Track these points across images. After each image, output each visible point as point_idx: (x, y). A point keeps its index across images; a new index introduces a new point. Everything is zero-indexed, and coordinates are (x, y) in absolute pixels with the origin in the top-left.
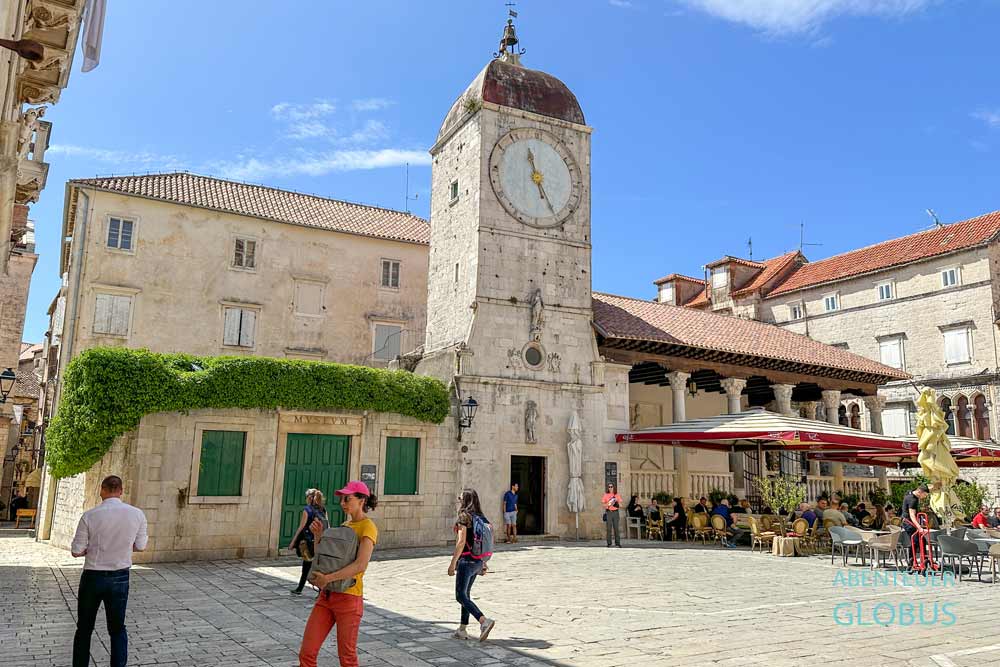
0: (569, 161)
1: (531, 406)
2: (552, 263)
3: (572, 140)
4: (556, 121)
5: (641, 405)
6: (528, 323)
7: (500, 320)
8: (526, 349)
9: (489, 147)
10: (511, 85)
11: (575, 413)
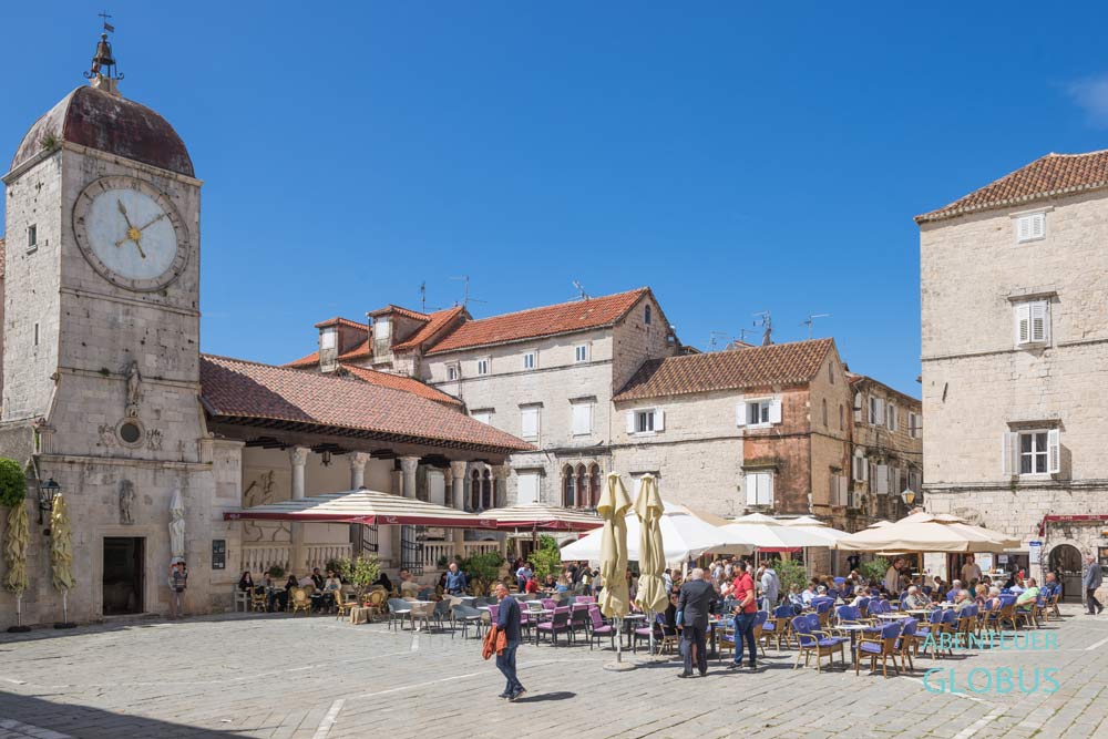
0: (173, 216)
1: (127, 486)
2: (153, 331)
3: (177, 193)
4: (158, 171)
5: (276, 472)
6: (122, 397)
7: (90, 394)
8: (121, 426)
9: (73, 195)
10: (101, 121)
11: (178, 493)
